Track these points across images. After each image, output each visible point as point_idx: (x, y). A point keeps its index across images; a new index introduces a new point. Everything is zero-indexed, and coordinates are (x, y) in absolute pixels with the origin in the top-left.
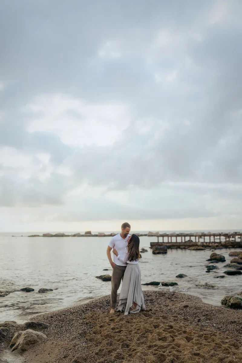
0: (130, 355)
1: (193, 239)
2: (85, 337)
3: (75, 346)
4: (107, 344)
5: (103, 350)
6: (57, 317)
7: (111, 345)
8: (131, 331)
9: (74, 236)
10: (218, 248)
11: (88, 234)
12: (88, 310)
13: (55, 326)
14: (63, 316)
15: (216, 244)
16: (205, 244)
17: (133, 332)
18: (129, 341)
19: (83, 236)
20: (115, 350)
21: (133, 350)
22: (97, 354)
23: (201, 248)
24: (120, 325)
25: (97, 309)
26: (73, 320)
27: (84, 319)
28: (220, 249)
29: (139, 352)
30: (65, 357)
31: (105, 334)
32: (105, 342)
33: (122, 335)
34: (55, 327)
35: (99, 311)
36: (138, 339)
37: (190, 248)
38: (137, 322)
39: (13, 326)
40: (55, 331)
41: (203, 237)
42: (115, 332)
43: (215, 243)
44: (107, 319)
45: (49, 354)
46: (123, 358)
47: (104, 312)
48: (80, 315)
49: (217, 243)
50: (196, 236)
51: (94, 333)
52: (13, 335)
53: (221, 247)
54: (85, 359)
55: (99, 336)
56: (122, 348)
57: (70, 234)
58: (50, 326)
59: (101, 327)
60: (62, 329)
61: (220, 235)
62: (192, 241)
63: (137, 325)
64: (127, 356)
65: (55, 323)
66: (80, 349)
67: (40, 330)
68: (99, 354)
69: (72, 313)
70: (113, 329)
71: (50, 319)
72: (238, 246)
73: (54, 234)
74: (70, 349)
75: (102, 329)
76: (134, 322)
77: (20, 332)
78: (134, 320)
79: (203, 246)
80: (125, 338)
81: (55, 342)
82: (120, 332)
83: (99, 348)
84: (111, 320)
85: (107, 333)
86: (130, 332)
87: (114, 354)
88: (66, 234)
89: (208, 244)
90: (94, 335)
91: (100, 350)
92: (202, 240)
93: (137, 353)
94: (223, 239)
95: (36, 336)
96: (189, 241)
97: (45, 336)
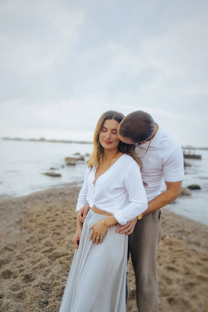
2: (20, 225)
4: (39, 232)
5: (34, 237)
7: (43, 233)
8: (64, 221)
11: (42, 140)
19: (38, 141)
20: (45, 238)
22: (27, 241)
25: (37, 200)
32: (38, 230)
35: (39, 202)
36: (69, 229)
42: (50, 221)
44: (45, 210)
47: (43, 203)
48: (21, 205)
51: (30, 221)
54: (16, 246)
55: (33, 224)
56: (52, 236)
59: (38, 216)
66: (13, 236)
69: (13, 203)
70: (48, 218)
75: (38, 218)
82: (53, 221)
83: (32, 235)
84: (48, 210)
85: (41, 222)
87: (43, 242)
90: (29, 223)
91: (32, 238)
93: (64, 241)
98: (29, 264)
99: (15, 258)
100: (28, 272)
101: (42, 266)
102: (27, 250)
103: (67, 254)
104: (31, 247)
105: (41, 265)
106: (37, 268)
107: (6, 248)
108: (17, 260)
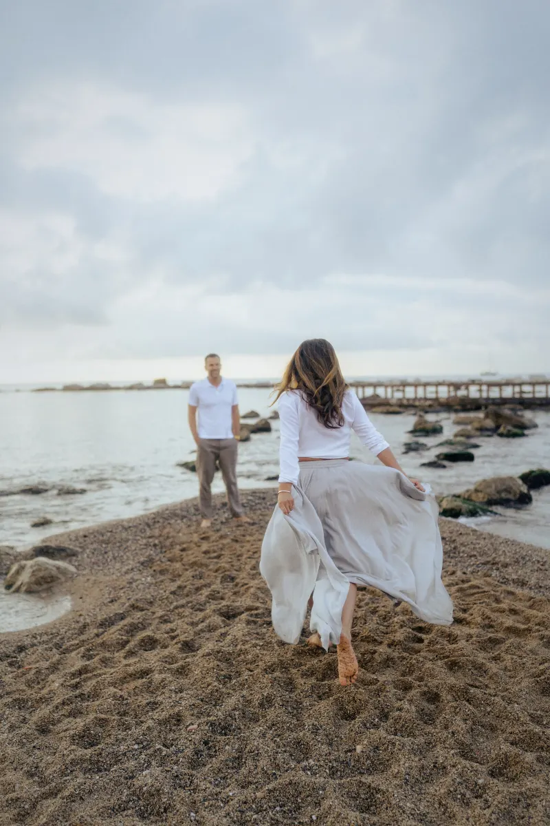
0: (235, 593)
1: (381, 392)
2: (151, 568)
3: (131, 583)
4: (193, 577)
5: (185, 587)
6: (95, 536)
7: (201, 578)
8: (240, 555)
9: (131, 388)
10: (432, 409)
11: (161, 384)
12: (158, 522)
13: (93, 551)
14: (109, 534)
15: (428, 403)
16: (405, 402)
17: (245, 556)
18: (237, 571)
19: (148, 388)
20: (207, 585)
21: (242, 586)
22: (173, 593)
23: (397, 409)
24: (220, 546)
25: (176, 521)
26: (127, 540)
27: (150, 537)
28: (437, 412)
29: (252, 587)
30: (112, 601)
31: (191, 562)
32: (189, 573)
33: (223, 563)
34: (93, 553)
35: (180, 524)
37: (374, 410)
38: (255, 540)
39: (8, 554)
40: (93, 560)
41: (401, 388)
42: (210, 558)
43: (426, 399)
44: (196, 538)
45: (81, 598)
46: (222, 599)
47: (189, 526)
48: (143, 531)
49: (430, 399)
50: (386, 386)
51: (169, 561)
52: (9, 569)
53: (438, 408)
54: (151, 603)
55: (178, 565)
56: (221, 582)
57: (121, 385)
58: (82, 552)
59: (183, 550)
60: (106, 556)
61: (438, 384)
62: (378, 396)
63: (252, 545)
64: (231, 594)
65: (91, 546)
66: (141, 587)
67: (63, 559)
68: (178, 593)
69: (126, 529)
70: (206, 552)
71: (81, 540)
72: (474, 407)
73: (86, 385)
74: (122, 588)
75: (184, 554)
76: (248, 541)
77: (23, 562)
78: (248, 538)
79: (401, 406)
80: (227, 566)
81: (93, 578)
82: (218, 557)
83: (179, 583)
84: (203, 539)
85: (194, 560)
86: (238, 556)
87: (206, 592)
88: (113, 385)
89: (411, 402)
90: (168, 563)
91: (179, 587)
92: (399, 395)
93: (248, 588)
94: (444, 393)
95: (54, 569)
96: (373, 396)
97: (72, 569)
98: (186, 626)
99: (157, 620)
100: (186, 637)
101: (211, 629)
102: (176, 607)
103: (257, 609)
104: (183, 601)
105: (209, 626)
106: (202, 631)
107: (133, 607)
108: (161, 623)
